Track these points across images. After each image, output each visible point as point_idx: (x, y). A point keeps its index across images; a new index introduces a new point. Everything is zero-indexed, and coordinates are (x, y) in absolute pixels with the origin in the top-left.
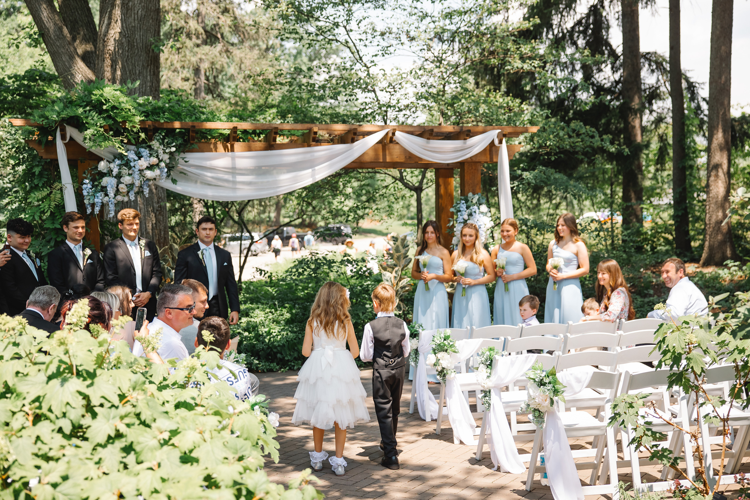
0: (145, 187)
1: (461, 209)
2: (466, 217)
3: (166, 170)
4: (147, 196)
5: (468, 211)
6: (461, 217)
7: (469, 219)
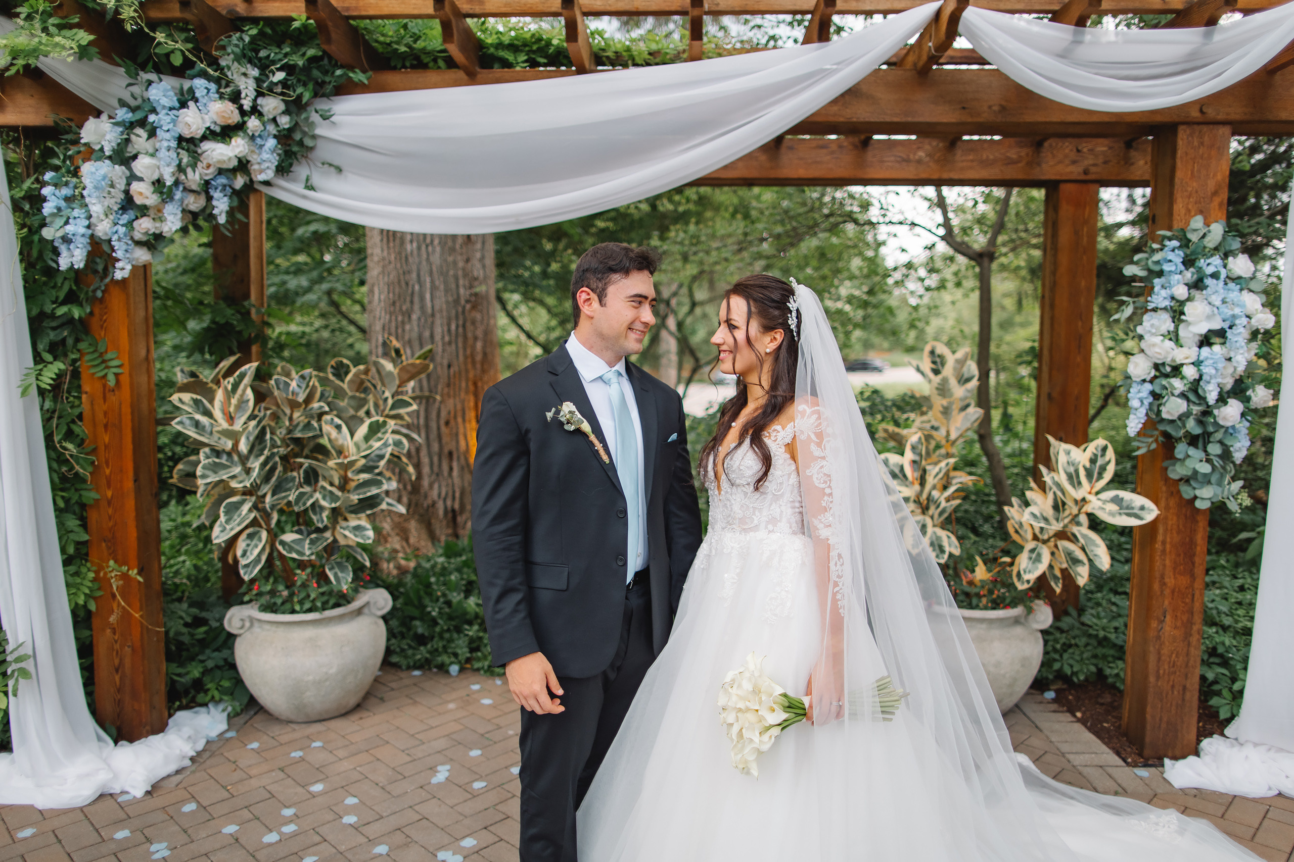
0: (217, 194)
1: (1166, 267)
2: (1181, 292)
3: (271, 143)
4: (222, 219)
5: (1189, 275)
6: (1164, 293)
7: (1189, 299)
